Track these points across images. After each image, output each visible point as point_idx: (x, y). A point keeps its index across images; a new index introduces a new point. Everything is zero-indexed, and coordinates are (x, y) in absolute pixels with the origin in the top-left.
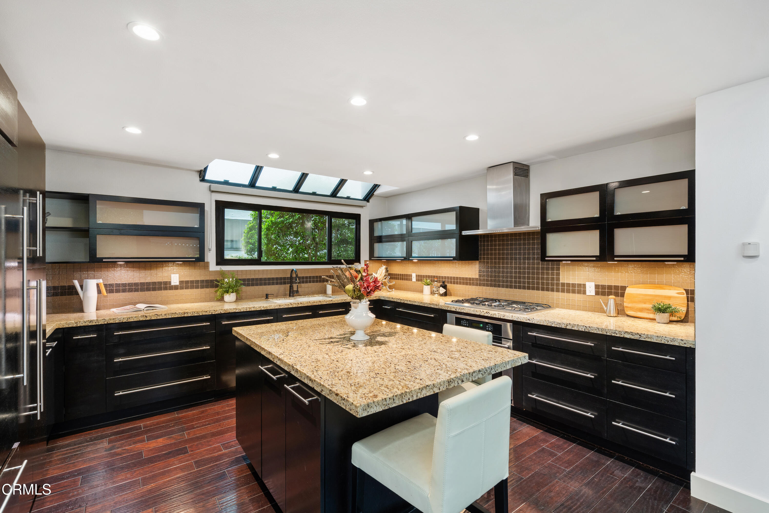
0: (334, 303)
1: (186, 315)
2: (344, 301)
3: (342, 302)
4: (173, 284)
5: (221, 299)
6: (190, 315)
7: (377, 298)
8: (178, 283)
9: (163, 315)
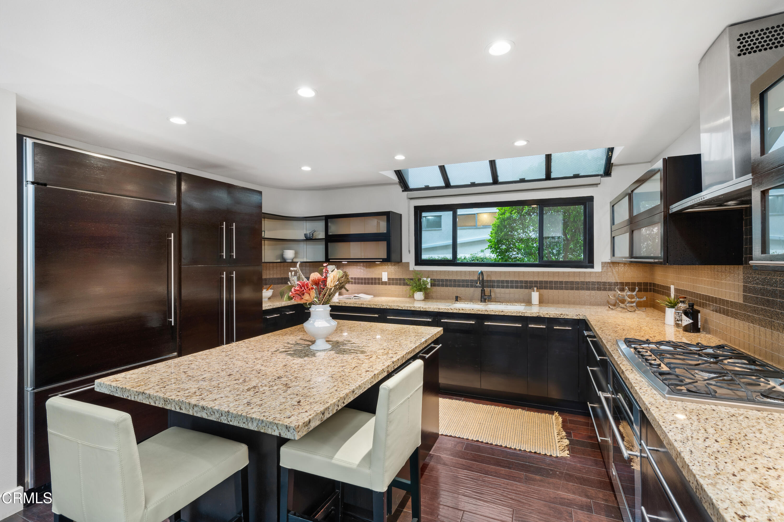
0: (506, 314)
1: (362, 306)
2: (520, 315)
3: (518, 315)
4: (383, 280)
5: (412, 297)
6: (365, 306)
7: (581, 317)
8: (386, 280)
9: (349, 303)
